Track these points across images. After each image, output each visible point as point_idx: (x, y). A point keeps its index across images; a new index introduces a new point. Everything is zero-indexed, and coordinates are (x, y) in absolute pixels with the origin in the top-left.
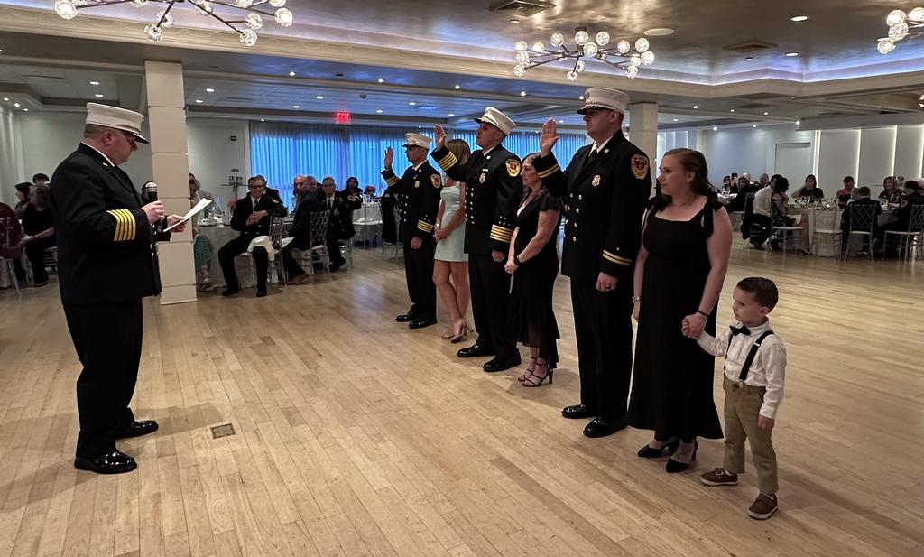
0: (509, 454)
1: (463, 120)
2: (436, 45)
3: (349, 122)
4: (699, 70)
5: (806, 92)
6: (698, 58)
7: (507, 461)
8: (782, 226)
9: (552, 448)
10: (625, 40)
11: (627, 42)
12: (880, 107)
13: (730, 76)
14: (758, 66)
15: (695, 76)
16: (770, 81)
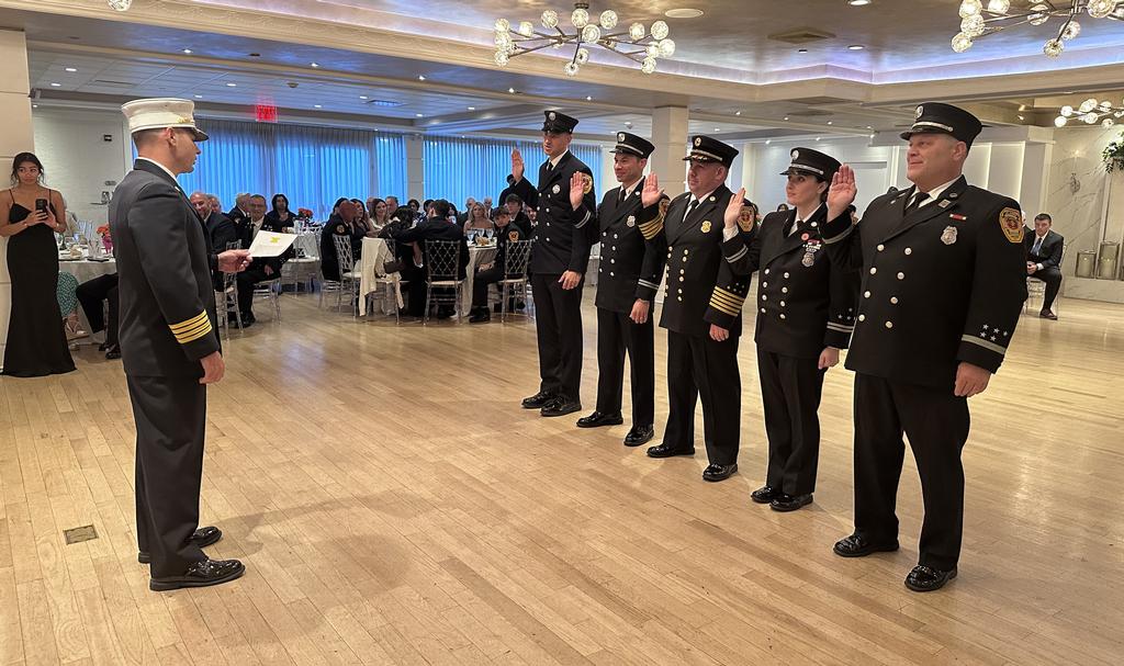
0: (464, 554)
1: (435, 123)
2: (388, 19)
3: (277, 119)
4: (741, 65)
5: (876, 98)
6: (739, 48)
7: (460, 562)
9: (519, 546)
10: (639, 22)
11: (641, 26)
13: (781, 74)
14: (815, 61)
15: (736, 73)
16: (830, 81)
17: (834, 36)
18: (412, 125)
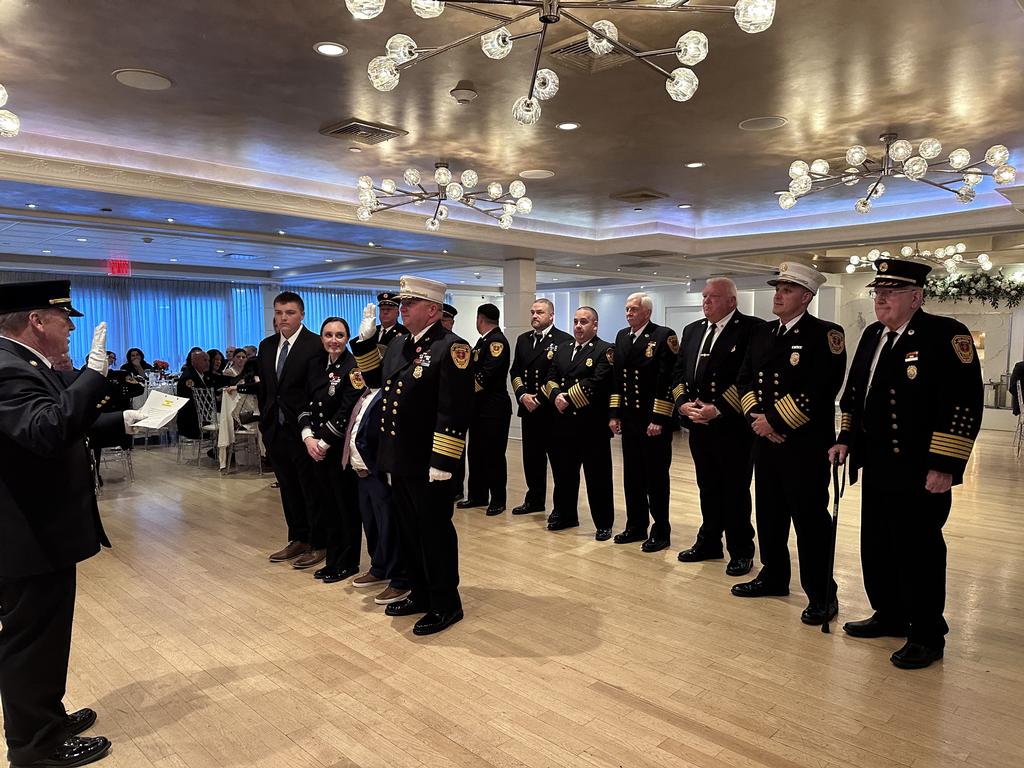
1: (292, 274)
3: (130, 273)
4: (582, 222)
5: (699, 250)
10: (497, 182)
11: (498, 185)
13: (617, 230)
14: (648, 219)
15: (578, 229)
16: (662, 236)
17: (667, 196)
18: (269, 277)
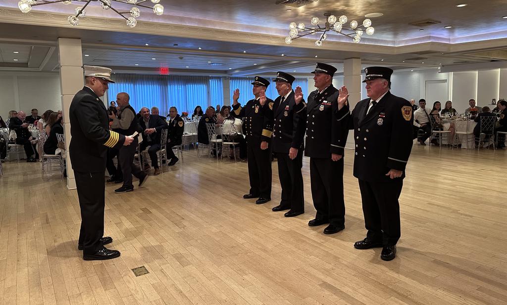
0: (329, 280)
1: (237, 71)
2: (235, 26)
3: (168, 73)
4: (388, 38)
5: (451, 50)
7: (329, 285)
8: (438, 130)
10: (354, 20)
11: (356, 22)
12: (492, 58)
13: (406, 41)
14: (425, 35)
15: (385, 41)
16: (432, 43)
17: (440, 22)
18: (226, 73)
